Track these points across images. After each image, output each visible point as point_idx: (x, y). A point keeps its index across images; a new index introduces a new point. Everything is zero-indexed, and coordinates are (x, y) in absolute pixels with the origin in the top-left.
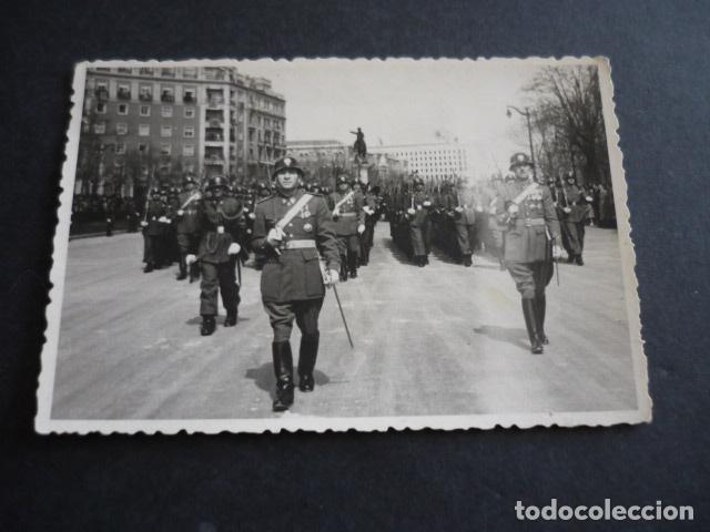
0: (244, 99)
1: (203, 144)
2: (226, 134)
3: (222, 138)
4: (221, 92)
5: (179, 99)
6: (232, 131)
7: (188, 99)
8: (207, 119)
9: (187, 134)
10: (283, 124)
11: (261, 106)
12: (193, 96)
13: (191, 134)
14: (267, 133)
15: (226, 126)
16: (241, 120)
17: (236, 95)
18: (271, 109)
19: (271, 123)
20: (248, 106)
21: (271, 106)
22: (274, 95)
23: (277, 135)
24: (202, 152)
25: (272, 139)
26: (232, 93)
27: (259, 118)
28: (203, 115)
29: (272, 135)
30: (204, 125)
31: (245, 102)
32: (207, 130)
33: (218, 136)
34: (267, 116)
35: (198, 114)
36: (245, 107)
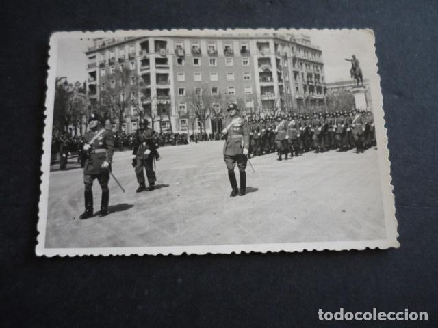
0: (287, 50)
1: (259, 85)
2: (275, 76)
3: (272, 80)
4: (267, 44)
5: (237, 51)
6: (279, 74)
7: (244, 51)
8: (259, 65)
9: (245, 78)
10: (321, 68)
11: (301, 54)
12: (247, 48)
13: (248, 77)
14: (309, 75)
15: (274, 70)
16: (286, 65)
17: (280, 48)
18: (310, 56)
19: (312, 67)
20: (290, 55)
21: (310, 55)
22: (312, 47)
23: (317, 76)
24: (259, 90)
25: (313, 79)
26: (276, 46)
27: (301, 64)
28: (256, 62)
29: (313, 76)
30: (258, 70)
31: (287, 52)
32: (261, 74)
33: (269, 78)
34: (308, 63)
35: (252, 62)
36: (288, 56)
